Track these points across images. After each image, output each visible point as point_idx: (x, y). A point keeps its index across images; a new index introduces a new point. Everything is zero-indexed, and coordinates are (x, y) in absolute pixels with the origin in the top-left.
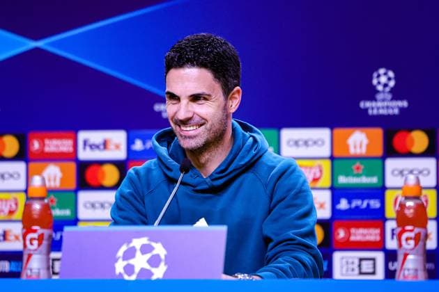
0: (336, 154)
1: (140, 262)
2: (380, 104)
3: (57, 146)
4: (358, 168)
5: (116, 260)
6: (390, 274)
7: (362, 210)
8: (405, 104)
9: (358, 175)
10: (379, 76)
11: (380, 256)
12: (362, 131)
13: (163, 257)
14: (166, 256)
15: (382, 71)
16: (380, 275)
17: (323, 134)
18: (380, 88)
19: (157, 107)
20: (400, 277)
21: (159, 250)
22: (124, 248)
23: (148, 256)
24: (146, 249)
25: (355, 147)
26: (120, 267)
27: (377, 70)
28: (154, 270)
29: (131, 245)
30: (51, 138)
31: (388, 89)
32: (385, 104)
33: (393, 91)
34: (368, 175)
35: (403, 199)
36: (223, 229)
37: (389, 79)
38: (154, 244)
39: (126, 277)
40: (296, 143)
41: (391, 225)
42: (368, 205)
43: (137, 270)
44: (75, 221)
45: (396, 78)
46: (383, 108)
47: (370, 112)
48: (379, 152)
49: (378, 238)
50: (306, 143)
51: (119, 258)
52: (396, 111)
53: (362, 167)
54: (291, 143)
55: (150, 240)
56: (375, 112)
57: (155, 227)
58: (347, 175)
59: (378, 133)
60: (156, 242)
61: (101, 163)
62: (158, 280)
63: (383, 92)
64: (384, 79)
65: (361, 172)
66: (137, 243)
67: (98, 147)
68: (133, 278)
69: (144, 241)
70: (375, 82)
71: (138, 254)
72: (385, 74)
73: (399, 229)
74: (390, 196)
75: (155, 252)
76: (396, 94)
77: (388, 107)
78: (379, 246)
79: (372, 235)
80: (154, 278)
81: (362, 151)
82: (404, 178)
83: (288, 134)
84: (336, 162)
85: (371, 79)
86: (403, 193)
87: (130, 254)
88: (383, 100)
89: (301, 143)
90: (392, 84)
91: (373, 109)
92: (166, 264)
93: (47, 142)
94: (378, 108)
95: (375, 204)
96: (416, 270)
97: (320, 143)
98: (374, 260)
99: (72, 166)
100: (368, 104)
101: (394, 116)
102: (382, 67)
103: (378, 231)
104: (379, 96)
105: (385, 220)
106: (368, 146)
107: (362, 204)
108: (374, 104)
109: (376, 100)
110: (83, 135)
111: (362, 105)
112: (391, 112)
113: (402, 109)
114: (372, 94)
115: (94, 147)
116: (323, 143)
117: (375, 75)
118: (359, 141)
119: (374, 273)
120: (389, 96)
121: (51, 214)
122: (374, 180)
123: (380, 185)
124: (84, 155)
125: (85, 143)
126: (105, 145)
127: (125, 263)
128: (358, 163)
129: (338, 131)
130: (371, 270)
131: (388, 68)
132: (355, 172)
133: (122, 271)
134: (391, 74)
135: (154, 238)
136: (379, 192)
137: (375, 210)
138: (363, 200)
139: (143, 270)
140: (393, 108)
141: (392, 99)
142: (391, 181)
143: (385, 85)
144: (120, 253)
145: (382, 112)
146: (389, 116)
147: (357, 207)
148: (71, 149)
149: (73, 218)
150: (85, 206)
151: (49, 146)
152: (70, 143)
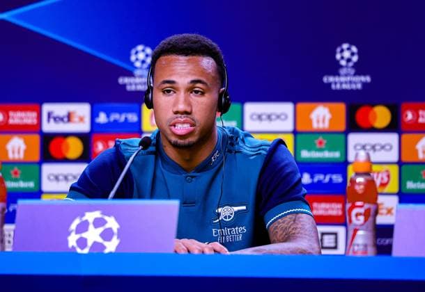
0: (299, 128)
1: (93, 235)
2: (343, 79)
3: (22, 118)
4: (321, 143)
5: (69, 234)
7: (325, 184)
8: (368, 79)
9: (321, 150)
10: (342, 51)
11: (341, 231)
12: (325, 106)
13: (115, 230)
14: (118, 230)
15: (345, 46)
17: (287, 108)
18: (343, 63)
19: (122, 80)
21: (112, 223)
22: (77, 222)
23: (101, 230)
24: (99, 223)
25: (318, 122)
26: (72, 240)
27: (340, 45)
28: (106, 244)
29: (84, 219)
30: (15, 110)
31: (351, 64)
32: (348, 78)
33: (356, 66)
34: (330, 150)
36: (175, 203)
37: (353, 54)
38: (106, 218)
39: (79, 251)
40: (260, 117)
42: (331, 179)
43: (90, 243)
45: (359, 53)
46: (346, 83)
47: (333, 87)
48: (342, 126)
49: (340, 213)
50: (269, 117)
51: (72, 231)
52: (359, 86)
53: (325, 142)
54: (255, 117)
55: (104, 213)
56: (338, 86)
57: (109, 202)
58: (309, 150)
59: (341, 108)
60: (109, 215)
62: (110, 253)
63: (347, 67)
64: (347, 54)
65: (323, 146)
66: (90, 216)
67: (62, 119)
68: (86, 251)
69: (97, 214)
70: (338, 56)
71: (91, 227)
72: (349, 49)
75: (107, 226)
76: (359, 69)
77: (351, 82)
78: (341, 221)
79: (334, 209)
80: (107, 251)
81: (325, 125)
83: (251, 108)
84: (299, 137)
85: (335, 53)
87: (83, 227)
88: (346, 75)
89: (264, 117)
90: (355, 59)
91: (336, 83)
92: (118, 238)
93: (11, 114)
94: (341, 83)
95: (337, 178)
97: (283, 117)
98: (336, 234)
100: (331, 79)
102: (345, 42)
103: (340, 206)
104: (343, 71)
106: (331, 121)
107: (325, 178)
108: (337, 79)
109: (339, 75)
111: (325, 79)
112: (354, 87)
113: (364, 84)
114: (335, 69)
115: (58, 119)
116: (286, 117)
117: (338, 50)
118: (322, 115)
119: (336, 248)
120: (353, 71)
122: (336, 155)
123: (342, 160)
125: (50, 115)
126: (69, 117)
127: (78, 236)
128: (320, 138)
129: (301, 106)
130: (333, 245)
131: (351, 43)
132: (318, 146)
133: (75, 245)
134: (354, 49)
135: (107, 212)
136: (341, 167)
137: (338, 185)
138: (325, 174)
139: (95, 244)
140: (355, 83)
141: (355, 74)
143: (349, 60)
144: (73, 226)
145: (345, 86)
146: (352, 91)
147: (320, 182)
148: (35, 122)
149: (36, 190)
150: (49, 178)
151: (13, 118)
152: (34, 115)
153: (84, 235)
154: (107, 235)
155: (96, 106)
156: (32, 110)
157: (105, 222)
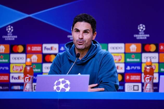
0: (126, 52)
1: (62, 86)
2: (140, 36)
3: (36, 49)
4: (133, 56)
5: (54, 86)
9: (133, 59)
10: (140, 26)
11: (140, 85)
13: (69, 84)
14: (70, 84)
15: (141, 25)
16: (140, 90)
17: (122, 45)
18: (140, 30)
19: (69, 36)
20: (145, 91)
21: (68, 82)
22: (56, 82)
23: (64, 84)
24: (63, 82)
25: (132, 49)
26: (55, 88)
27: (139, 24)
28: (66, 89)
29: (59, 81)
30: (34, 46)
31: (143, 31)
32: (142, 36)
35: (146, 66)
36: (88, 76)
37: (143, 28)
38: (66, 81)
39: (57, 91)
40: (113, 48)
43: (61, 89)
44: (41, 73)
45: (146, 27)
48: (140, 51)
49: (140, 79)
50: (116, 48)
51: (55, 85)
52: (146, 38)
57: (67, 75)
58: (130, 58)
59: (140, 45)
61: (50, 54)
62: (67, 92)
63: (141, 32)
64: (142, 27)
65: (134, 57)
66: (61, 80)
67: (49, 49)
68: (59, 91)
69: (63, 79)
70: (139, 28)
71: (61, 83)
72: (142, 26)
73: (145, 76)
75: (66, 83)
76: (146, 32)
77: (143, 37)
78: (140, 81)
79: (137, 78)
80: (66, 91)
83: (111, 45)
84: (126, 54)
85: (137, 27)
86: (146, 64)
87: (59, 83)
89: (115, 48)
90: (144, 29)
92: (70, 87)
93: (33, 47)
94: (140, 37)
95: (139, 68)
96: (150, 89)
97: (121, 48)
98: (138, 86)
99: (41, 56)
104: (140, 33)
105: (141, 73)
110: (44, 45)
112: (144, 38)
113: (147, 37)
114: (138, 32)
115: (48, 49)
117: (139, 26)
118: (133, 47)
119: (138, 90)
120: (143, 33)
121: (33, 71)
122: (138, 60)
123: (140, 62)
124: (45, 52)
125: (45, 48)
126: (52, 48)
127: (57, 86)
128: (133, 55)
129: (127, 44)
130: (137, 89)
131: (143, 24)
132: (132, 57)
133: (56, 89)
134: (144, 26)
135: (66, 78)
136: (140, 64)
138: (135, 67)
139: (62, 89)
142: (144, 60)
143: (142, 30)
144: (55, 83)
145: (141, 38)
147: (133, 69)
148: (40, 50)
149: (41, 72)
150: (45, 68)
151: (33, 49)
153: (59, 86)
154: (66, 86)
155: (60, 45)
156: (39, 46)
157: (66, 82)
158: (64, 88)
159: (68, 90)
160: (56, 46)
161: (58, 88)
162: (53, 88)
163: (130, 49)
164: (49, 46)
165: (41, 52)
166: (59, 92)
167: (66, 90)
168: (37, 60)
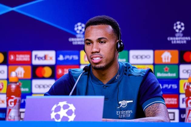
0: (156, 62)
1: (63, 113)
2: (177, 39)
3: (22, 58)
4: (166, 69)
5: (51, 112)
6: (182, 120)
7: (169, 89)
8: (189, 38)
9: (166, 73)
10: (177, 25)
12: (169, 52)
13: (73, 111)
14: (75, 110)
15: (178, 23)
16: (177, 120)
17: (150, 53)
18: (177, 31)
19: (71, 40)
21: (72, 107)
22: (55, 106)
23: (66, 110)
24: (65, 107)
25: (165, 59)
26: (53, 115)
27: (176, 22)
28: (69, 117)
29: (59, 105)
30: (19, 54)
31: (181, 31)
32: (180, 38)
33: (183, 32)
34: (171, 73)
35: (189, 84)
36: (102, 98)
37: (182, 26)
38: (69, 105)
39: (56, 120)
40: (137, 57)
41: (182, 97)
42: (171, 87)
43: (61, 117)
44: (31, 94)
45: (185, 26)
46: (179, 40)
47: (172, 42)
48: (177, 61)
49: (176, 103)
50: (141, 57)
51: (53, 111)
52: (185, 42)
53: (168, 69)
54: (134, 57)
56: (175, 42)
57: (70, 97)
59: (176, 52)
60: (71, 103)
61: (43, 66)
62: (71, 122)
63: (179, 32)
64: (179, 26)
65: (168, 71)
66: (61, 104)
67: (41, 58)
68: (59, 120)
69: (65, 103)
70: (175, 28)
71: (62, 109)
72: (180, 24)
74: (182, 83)
75: (70, 108)
76: (185, 34)
77: (181, 40)
78: (177, 106)
79: (173, 101)
80: (69, 121)
81: (169, 61)
82: (189, 74)
83: (133, 53)
84: (156, 66)
85: (173, 26)
86: (189, 81)
87: (58, 109)
88: (179, 37)
89: (139, 57)
90: (183, 29)
91: (174, 41)
92: (75, 114)
93: (17, 56)
94: (176, 41)
95: (175, 86)
97: (148, 57)
98: (174, 113)
99: (29, 68)
100: (171, 39)
101: (184, 44)
102: (178, 21)
103: (176, 99)
104: (177, 35)
105: (179, 94)
106: (171, 59)
107: (168, 86)
108: (174, 39)
109: (175, 37)
110: (34, 53)
111: (168, 39)
112: (182, 42)
114: (173, 34)
115: (40, 58)
116: (150, 57)
117: (175, 24)
118: (167, 56)
119: (174, 119)
120: (182, 35)
121: (20, 90)
122: (174, 75)
123: (177, 77)
124: (35, 62)
125: (36, 56)
126: (45, 57)
127: (55, 114)
128: (166, 67)
131: (181, 21)
132: (165, 71)
133: (54, 117)
134: (183, 24)
135: (69, 102)
136: (177, 81)
137: (175, 89)
138: (169, 85)
139: (64, 117)
140: (183, 40)
141: (183, 36)
142: (182, 75)
143: (180, 30)
144: (53, 109)
145: (178, 42)
147: (166, 88)
148: (29, 59)
149: (30, 92)
150: (35, 86)
151: (18, 58)
152: (28, 56)
153: (59, 113)
154: (70, 113)
155: (58, 52)
156: (27, 54)
157: (68, 107)
158: (66, 115)
159: (72, 118)
160: (52, 54)
161: (58, 116)
162: (50, 116)
163: (161, 59)
164: (41, 53)
165: (29, 63)
166: (59, 122)
167: (68, 119)
168: (24, 74)
